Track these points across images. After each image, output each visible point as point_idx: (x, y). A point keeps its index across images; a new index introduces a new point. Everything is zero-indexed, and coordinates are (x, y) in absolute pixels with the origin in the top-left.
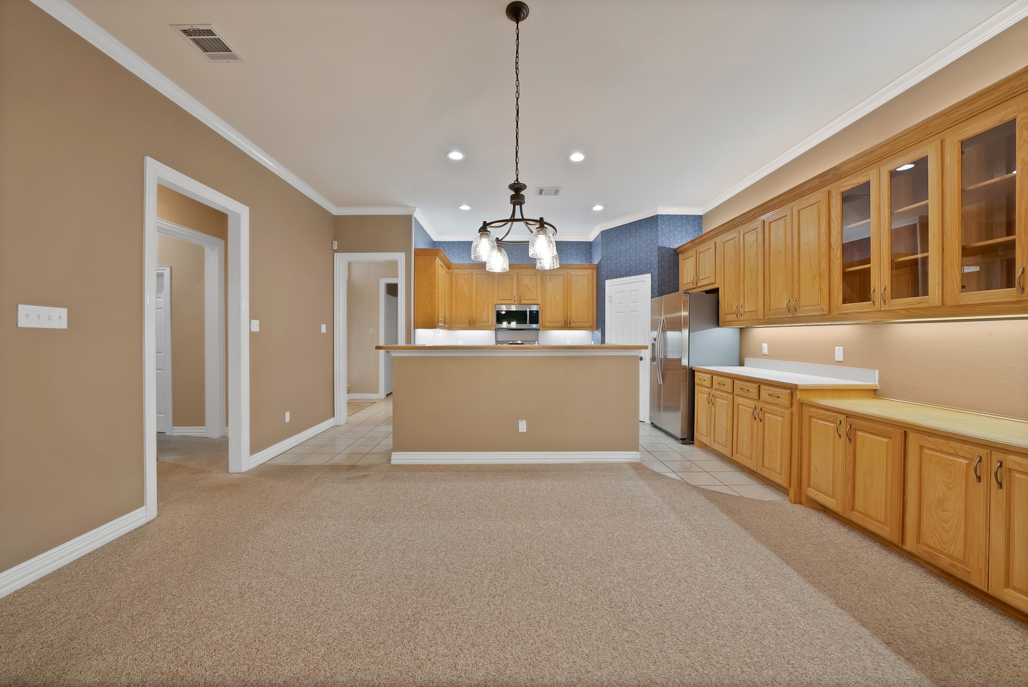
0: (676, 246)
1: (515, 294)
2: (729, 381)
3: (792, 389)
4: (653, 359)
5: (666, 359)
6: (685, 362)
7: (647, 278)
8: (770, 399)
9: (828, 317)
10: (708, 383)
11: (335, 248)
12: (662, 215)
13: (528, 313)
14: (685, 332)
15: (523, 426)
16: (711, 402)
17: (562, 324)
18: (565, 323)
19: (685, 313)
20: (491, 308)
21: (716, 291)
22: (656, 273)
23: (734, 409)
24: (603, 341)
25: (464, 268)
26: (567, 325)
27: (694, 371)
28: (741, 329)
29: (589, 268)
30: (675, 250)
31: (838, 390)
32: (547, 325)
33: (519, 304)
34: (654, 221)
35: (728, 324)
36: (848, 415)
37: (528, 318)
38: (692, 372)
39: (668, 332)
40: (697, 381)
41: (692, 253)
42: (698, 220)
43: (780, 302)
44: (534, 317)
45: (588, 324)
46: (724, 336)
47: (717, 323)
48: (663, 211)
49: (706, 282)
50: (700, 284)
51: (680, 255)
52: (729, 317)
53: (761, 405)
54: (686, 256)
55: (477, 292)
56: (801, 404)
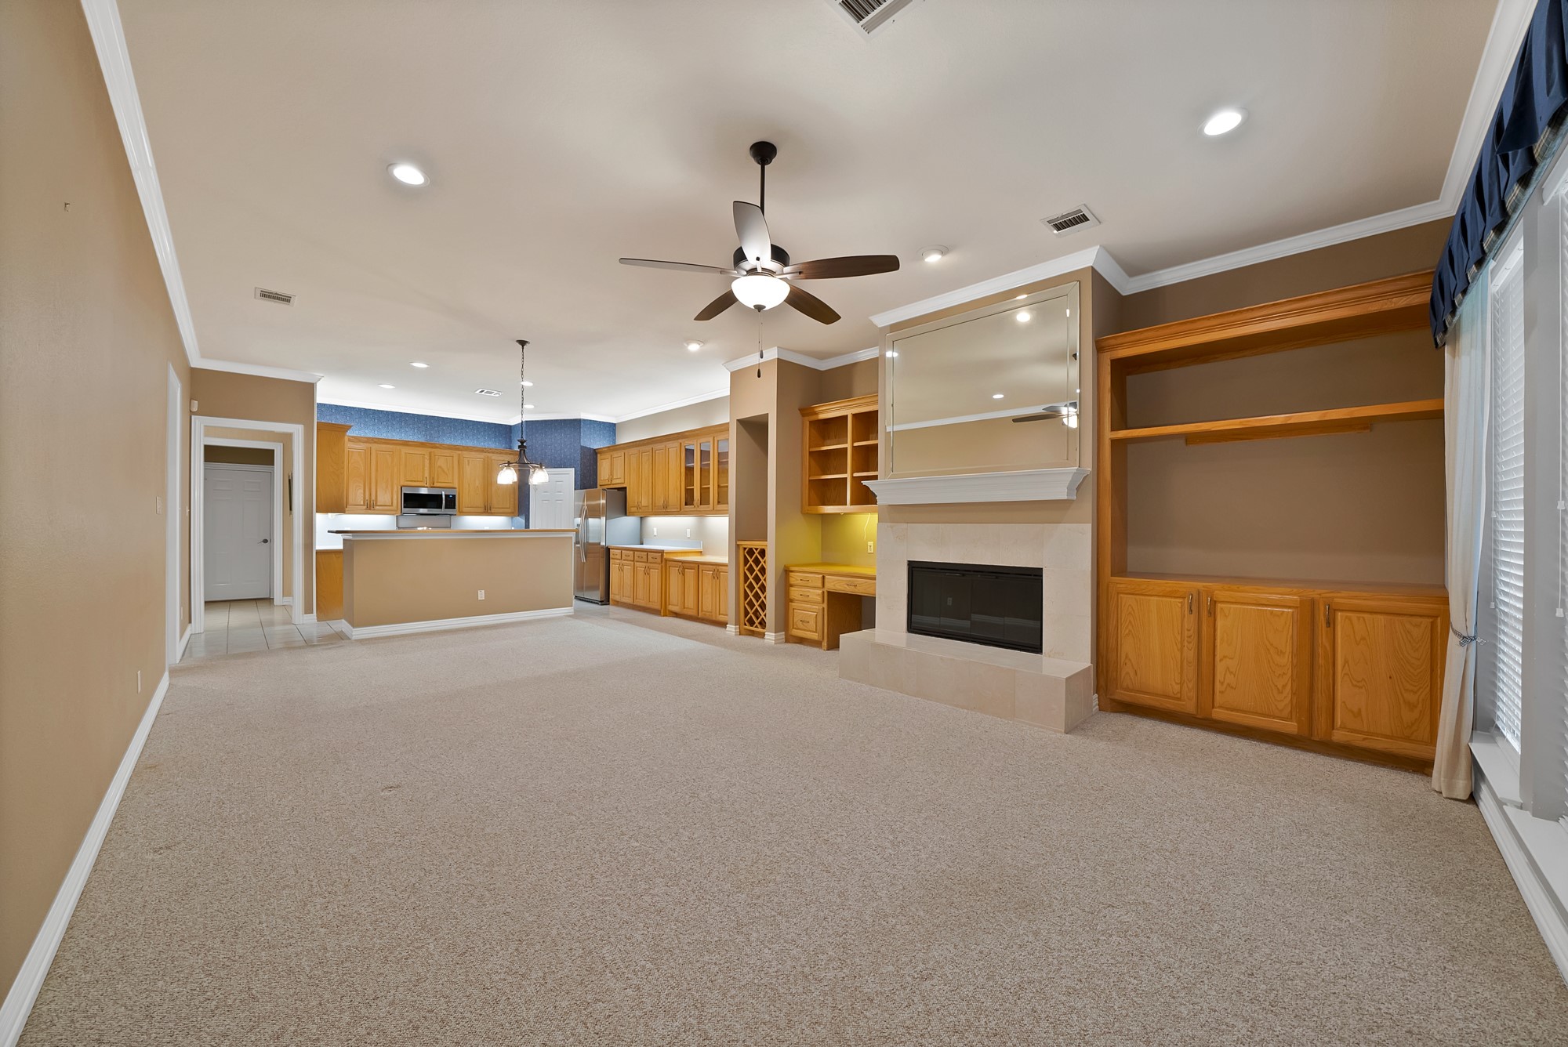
0: (595, 447)
1: (427, 475)
2: (632, 552)
3: (662, 552)
4: (577, 542)
5: (588, 543)
6: (603, 544)
7: (572, 471)
8: (652, 560)
9: (679, 512)
10: (619, 557)
11: (195, 409)
12: (584, 420)
13: (444, 497)
14: (603, 519)
15: (481, 595)
16: (621, 569)
17: (482, 510)
18: (485, 508)
19: (603, 502)
20: (395, 489)
21: (624, 489)
22: (579, 469)
23: (634, 568)
24: (527, 525)
25: (360, 441)
26: (487, 511)
27: (609, 549)
28: (641, 518)
29: (510, 454)
30: (595, 450)
31: (682, 552)
32: (465, 510)
33: (432, 487)
34: (576, 424)
35: (632, 514)
36: (683, 562)
37: (444, 502)
38: (608, 550)
39: (589, 519)
40: (611, 556)
41: (608, 456)
42: (611, 428)
43: (660, 502)
44: (451, 502)
45: (509, 510)
46: (628, 523)
47: (626, 515)
48: (584, 416)
49: (618, 482)
50: (613, 482)
51: (599, 455)
52: (633, 509)
53: (648, 565)
54: (603, 457)
55: (377, 470)
56: (666, 560)
